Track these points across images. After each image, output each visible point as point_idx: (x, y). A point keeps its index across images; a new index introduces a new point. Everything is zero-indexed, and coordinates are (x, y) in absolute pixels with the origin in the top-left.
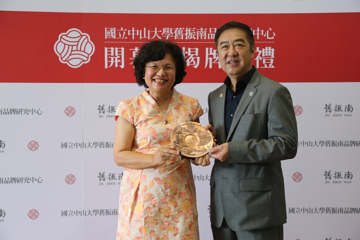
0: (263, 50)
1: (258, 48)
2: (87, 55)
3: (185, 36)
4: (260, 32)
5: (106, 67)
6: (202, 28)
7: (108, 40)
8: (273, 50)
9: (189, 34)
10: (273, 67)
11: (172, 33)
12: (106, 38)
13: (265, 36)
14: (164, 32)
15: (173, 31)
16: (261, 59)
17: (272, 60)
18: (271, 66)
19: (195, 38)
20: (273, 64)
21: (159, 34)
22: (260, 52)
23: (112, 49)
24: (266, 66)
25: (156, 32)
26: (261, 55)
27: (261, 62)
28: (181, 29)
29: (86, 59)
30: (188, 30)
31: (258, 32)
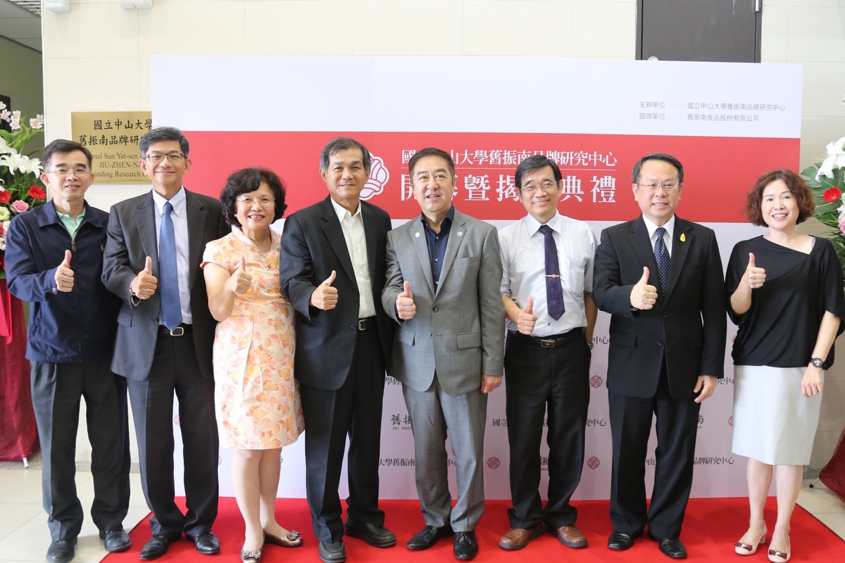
0: (602, 179)
1: (595, 177)
2: (379, 185)
3: (503, 161)
4: (598, 157)
5: (403, 199)
6: (524, 151)
8: (614, 180)
9: (509, 158)
10: (614, 201)
11: (487, 157)
12: (403, 163)
13: (604, 162)
14: (476, 156)
15: (488, 154)
16: (598, 191)
17: (612, 193)
18: (611, 200)
19: (515, 163)
20: (614, 198)
21: (471, 158)
22: (598, 182)
24: (605, 200)
25: (466, 155)
26: (599, 186)
27: (598, 194)
28: (498, 151)
29: (377, 189)
30: (507, 153)
31: (596, 157)
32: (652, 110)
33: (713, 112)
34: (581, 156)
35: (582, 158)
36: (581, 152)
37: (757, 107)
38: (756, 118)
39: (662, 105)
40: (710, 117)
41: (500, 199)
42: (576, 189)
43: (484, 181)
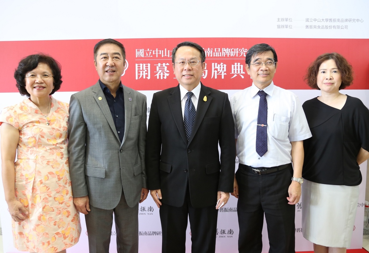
5: (137, 78)
6: (209, 49)
7: (138, 58)
12: (137, 57)
23: (141, 65)
32: (285, 23)
33: (321, 24)
34: (243, 51)
35: (243, 52)
36: (243, 49)
37: (346, 20)
38: (346, 27)
39: (290, 20)
40: (319, 27)
42: (240, 70)
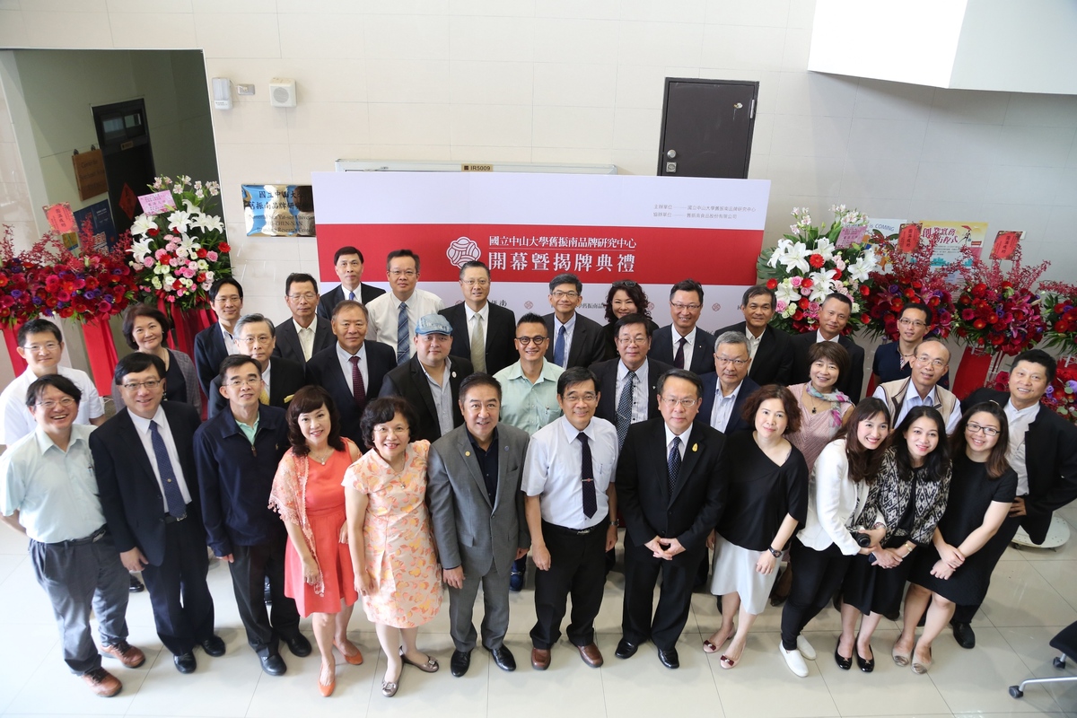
0: (625, 256)
1: (621, 255)
2: (473, 258)
3: (558, 244)
6: (573, 238)
7: (492, 246)
8: (633, 257)
9: (563, 242)
11: (548, 242)
13: (627, 245)
14: (540, 241)
15: (549, 240)
17: (632, 266)
18: (631, 270)
19: (567, 246)
20: (633, 269)
21: (537, 242)
22: (622, 258)
23: (496, 254)
24: (627, 271)
25: (534, 240)
26: (623, 262)
27: (622, 267)
28: (555, 238)
30: (561, 239)
31: (622, 242)
32: (663, 210)
33: (705, 212)
34: (612, 242)
36: (612, 239)
37: (736, 209)
38: (735, 216)
39: (670, 207)
40: (703, 216)
41: (556, 269)
42: (608, 262)
43: (544, 258)
